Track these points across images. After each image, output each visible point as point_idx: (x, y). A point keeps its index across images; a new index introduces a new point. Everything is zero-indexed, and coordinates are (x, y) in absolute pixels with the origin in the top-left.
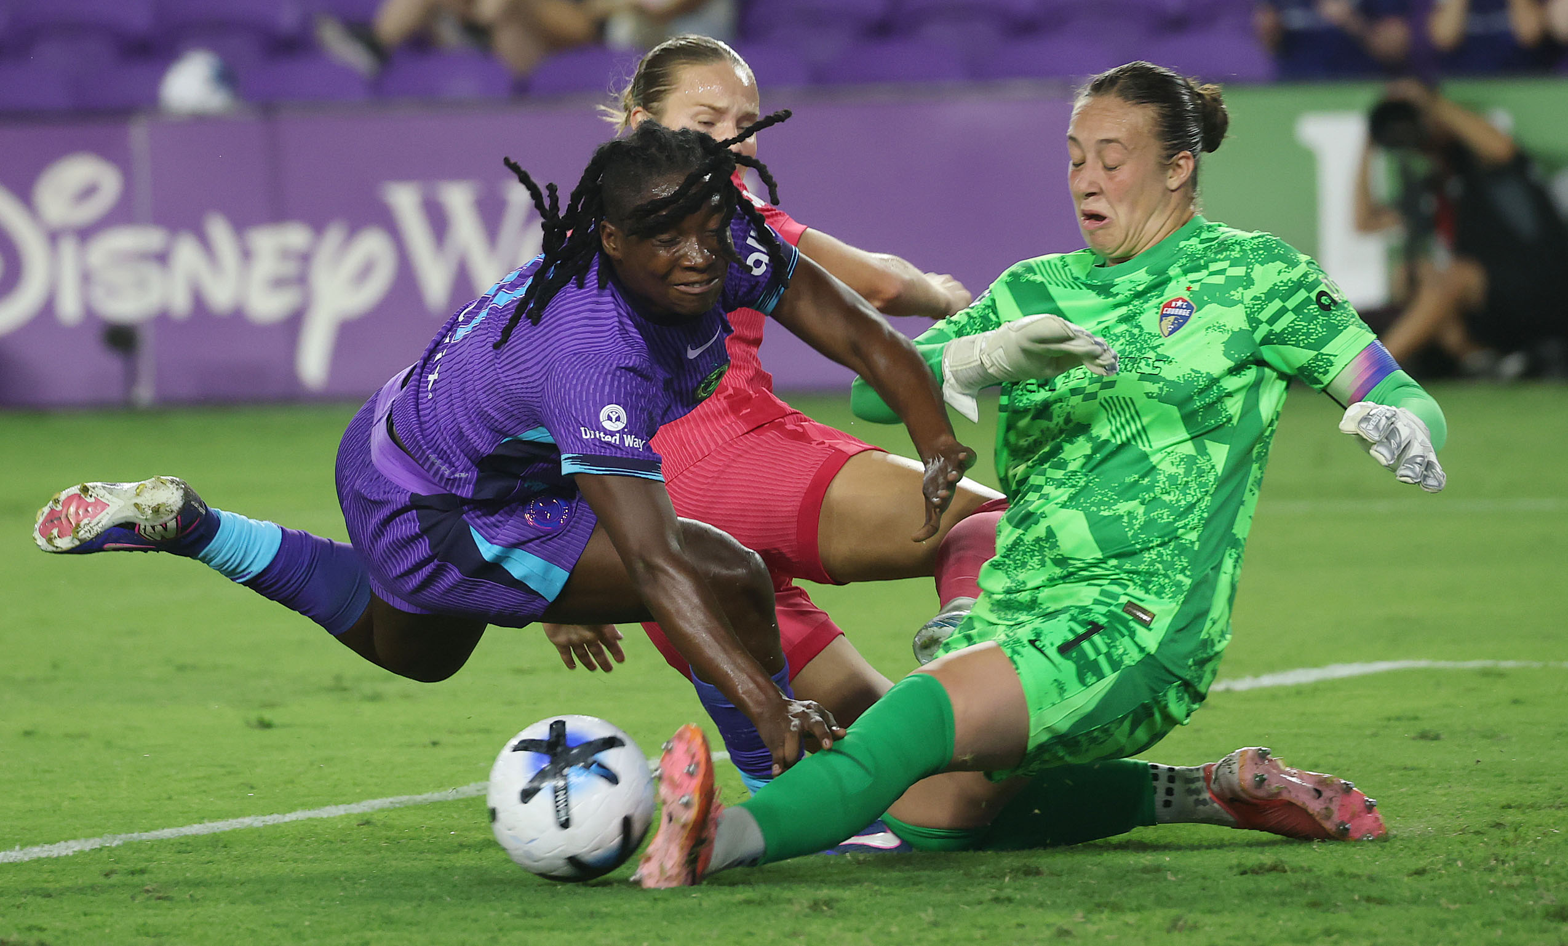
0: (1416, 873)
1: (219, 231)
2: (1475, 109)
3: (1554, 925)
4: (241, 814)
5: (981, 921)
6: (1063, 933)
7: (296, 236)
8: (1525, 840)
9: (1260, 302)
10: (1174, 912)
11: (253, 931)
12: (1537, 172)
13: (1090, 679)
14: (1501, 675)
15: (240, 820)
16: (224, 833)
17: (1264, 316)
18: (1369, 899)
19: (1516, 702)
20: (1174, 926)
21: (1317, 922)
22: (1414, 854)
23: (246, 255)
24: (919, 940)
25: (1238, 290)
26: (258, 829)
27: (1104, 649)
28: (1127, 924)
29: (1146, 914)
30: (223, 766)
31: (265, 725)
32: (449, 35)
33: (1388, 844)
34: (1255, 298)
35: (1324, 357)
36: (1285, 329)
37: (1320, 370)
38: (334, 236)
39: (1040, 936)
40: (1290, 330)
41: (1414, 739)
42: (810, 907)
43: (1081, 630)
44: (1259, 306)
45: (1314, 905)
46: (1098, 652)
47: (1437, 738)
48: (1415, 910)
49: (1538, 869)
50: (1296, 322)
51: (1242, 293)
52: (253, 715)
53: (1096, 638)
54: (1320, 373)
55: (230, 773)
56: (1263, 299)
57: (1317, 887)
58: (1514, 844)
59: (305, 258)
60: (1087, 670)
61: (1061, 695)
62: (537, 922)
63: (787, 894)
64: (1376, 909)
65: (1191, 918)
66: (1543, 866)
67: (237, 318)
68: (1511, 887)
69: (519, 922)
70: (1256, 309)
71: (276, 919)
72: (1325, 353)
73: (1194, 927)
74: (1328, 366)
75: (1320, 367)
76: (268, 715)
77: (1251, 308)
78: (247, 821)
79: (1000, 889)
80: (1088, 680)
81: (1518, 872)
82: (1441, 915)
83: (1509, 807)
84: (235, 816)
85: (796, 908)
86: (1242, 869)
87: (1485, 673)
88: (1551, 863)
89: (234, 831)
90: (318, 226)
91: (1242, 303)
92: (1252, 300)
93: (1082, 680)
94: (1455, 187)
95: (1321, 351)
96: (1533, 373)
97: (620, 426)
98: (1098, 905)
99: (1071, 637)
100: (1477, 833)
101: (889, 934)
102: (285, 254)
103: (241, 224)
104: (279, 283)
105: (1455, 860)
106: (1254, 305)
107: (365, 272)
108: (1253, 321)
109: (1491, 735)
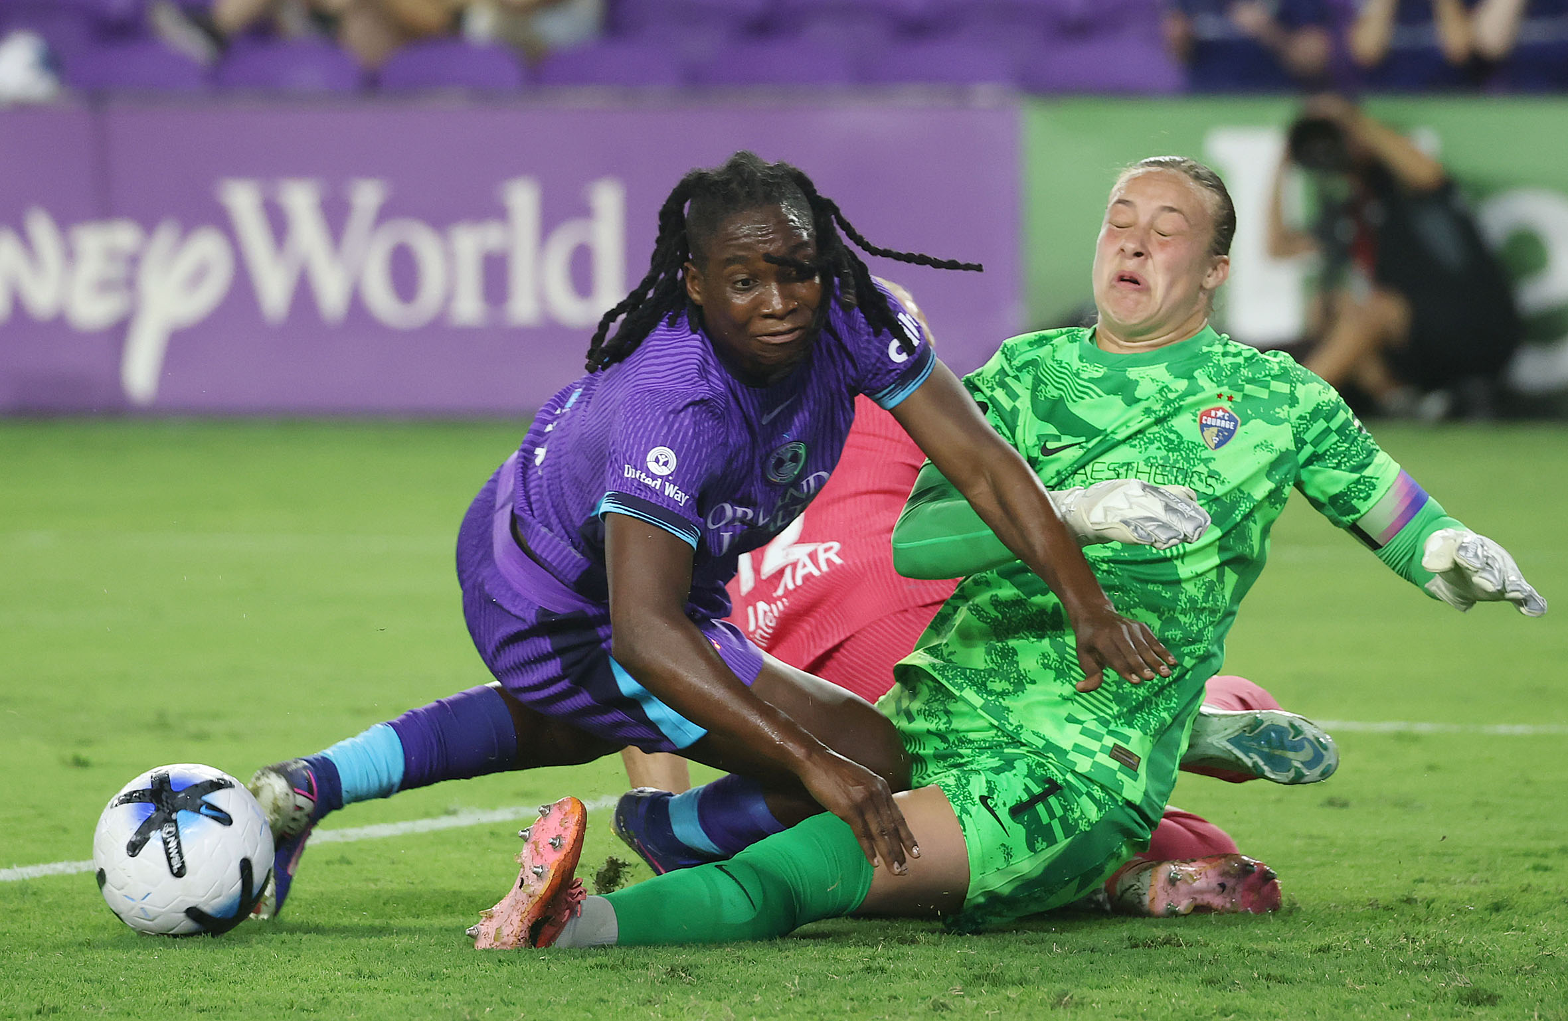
0: (1320, 950)
1: (42, 229)
2: (1398, 129)
3: (1466, 1009)
4: (55, 858)
5: (852, 992)
6: (940, 1007)
7: (124, 236)
8: (1437, 918)
9: (1305, 422)
10: (1059, 987)
11: (64, 987)
12: (1463, 199)
13: (1040, 845)
14: (1415, 739)
15: (52, 865)
16: (34, 879)
17: (1309, 437)
18: (1269, 977)
19: (1431, 768)
20: (1059, 1001)
21: (1215, 1000)
22: (1319, 930)
23: (70, 255)
24: (783, 1011)
25: (1283, 408)
26: (71, 876)
27: (1059, 812)
28: (1008, 998)
29: (1030, 988)
30: (33, 807)
31: (80, 763)
32: (294, 22)
33: (1291, 918)
34: (1301, 418)
35: (1366, 480)
36: (1328, 450)
37: (1362, 495)
38: (165, 236)
39: (916, 1010)
40: (1332, 451)
41: (1322, 805)
42: (667, 973)
43: (1037, 790)
44: (1305, 426)
45: (1210, 982)
46: (1052, 815)
47: (1345, 805)
48: (1319, 990)
49: (1451, 948)
50: (1339, 444)
51: (1289, 412)
52: (69, 752)
53: (1052, 800)
54: (1360, 498)
55: (41, 815)
56: (1308, 418)
57: (1214, 962)
58: (1426, 922)
59: (134, 261)
60: (1038, 834)
61: (1007, 860)
62: (372, 983)
63: (642, 959)
64: (1277, 988)
65: (1077, 993)
66: (1456, 945)
67: (59, 324)
68: (1421, 967)
69: (352, 982)
70: (1302, 429)
71: (88, 973)
72: (1367, 475)
73: (1080, 1004)
74: (1370, 489)
75: (1360, 491)
76: (85, 753)
77: (1297, 428)
78: (60, 867)
79: (873, 958)
80: (1037, 845)
81: (1429, 951)
82: (1346, 996)
83: (1422, 881)
84: (46, 861)
85: (652, 973)
86: (1133, 942)
87: (1400, 737)
88: (1465, 942)
89: (45, 877)
90: (148, 225)
91: (1289, 422)
92: (1298, 419)
93: (1031, 846)
94: (1375, 213)
95: (1363, 474)
96: (1458, 414)
97: (665, 471)
98: (978, 977)
99: (1025, 797)
100: (1386, 908)
101: (751, 1004)
102: (112, 255)
103: (65, 221)
104: (105, 286)
105: (1363, 937)
106: (1300, 424)
107: (198, 276)
108: (1300, 442)
109: (1404, 804)
